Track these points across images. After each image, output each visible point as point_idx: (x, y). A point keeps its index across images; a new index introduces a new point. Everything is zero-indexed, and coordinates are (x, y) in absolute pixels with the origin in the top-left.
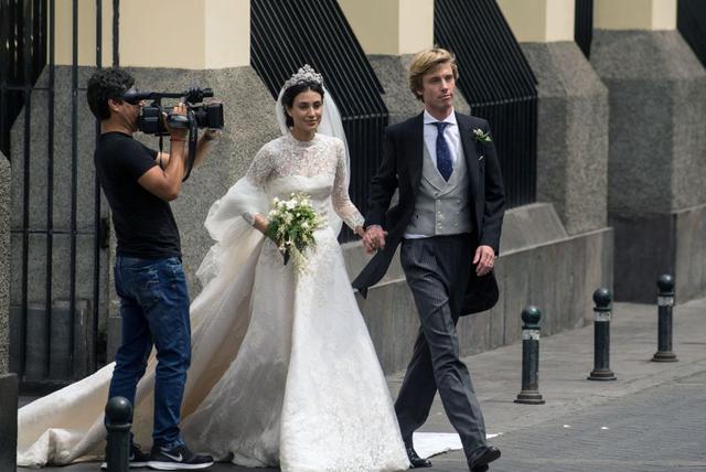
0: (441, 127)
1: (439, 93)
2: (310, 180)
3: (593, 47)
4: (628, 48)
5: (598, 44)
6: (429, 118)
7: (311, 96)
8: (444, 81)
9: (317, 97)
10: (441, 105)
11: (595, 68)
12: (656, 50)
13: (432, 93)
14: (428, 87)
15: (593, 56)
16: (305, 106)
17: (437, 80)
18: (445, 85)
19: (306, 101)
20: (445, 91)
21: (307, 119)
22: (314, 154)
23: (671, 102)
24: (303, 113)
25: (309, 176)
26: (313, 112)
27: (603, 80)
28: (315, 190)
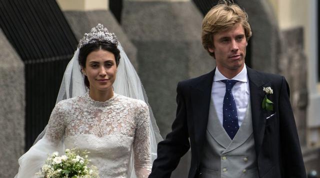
0: (230, 85)
1: (230, 53)
2: (100, 140)
3: (124, 15)
4: (152, 16)
5: (128, 12)
6: (219, 76)
7: (103, 55)
8: (234, 42)
9: (110, 57)
10: (232, 65)
11: (125, 31)
12: (175, 17)
13: (222, 53)
14: (219, 46)
15: (124, 22)
16: (96, 65)
17: (227, 40)
18: (235, 45)
19: (96, 60)
20: (235, 51)
21: (99, 78)
22: (109, 113)
23: (187, 60)
24: (95, 71)
25: (100, 135)
26: (104, 71)
27: (133, 42)
28: (104, 149)
